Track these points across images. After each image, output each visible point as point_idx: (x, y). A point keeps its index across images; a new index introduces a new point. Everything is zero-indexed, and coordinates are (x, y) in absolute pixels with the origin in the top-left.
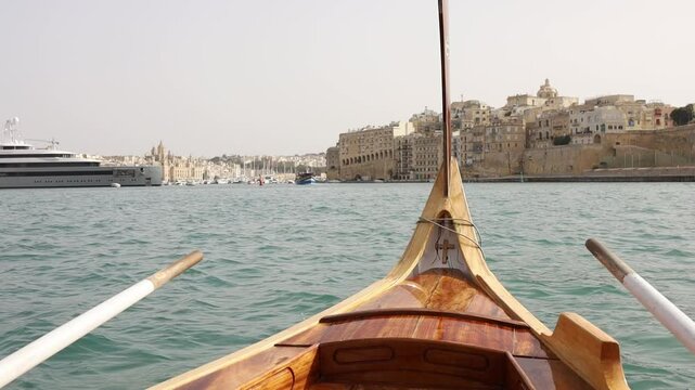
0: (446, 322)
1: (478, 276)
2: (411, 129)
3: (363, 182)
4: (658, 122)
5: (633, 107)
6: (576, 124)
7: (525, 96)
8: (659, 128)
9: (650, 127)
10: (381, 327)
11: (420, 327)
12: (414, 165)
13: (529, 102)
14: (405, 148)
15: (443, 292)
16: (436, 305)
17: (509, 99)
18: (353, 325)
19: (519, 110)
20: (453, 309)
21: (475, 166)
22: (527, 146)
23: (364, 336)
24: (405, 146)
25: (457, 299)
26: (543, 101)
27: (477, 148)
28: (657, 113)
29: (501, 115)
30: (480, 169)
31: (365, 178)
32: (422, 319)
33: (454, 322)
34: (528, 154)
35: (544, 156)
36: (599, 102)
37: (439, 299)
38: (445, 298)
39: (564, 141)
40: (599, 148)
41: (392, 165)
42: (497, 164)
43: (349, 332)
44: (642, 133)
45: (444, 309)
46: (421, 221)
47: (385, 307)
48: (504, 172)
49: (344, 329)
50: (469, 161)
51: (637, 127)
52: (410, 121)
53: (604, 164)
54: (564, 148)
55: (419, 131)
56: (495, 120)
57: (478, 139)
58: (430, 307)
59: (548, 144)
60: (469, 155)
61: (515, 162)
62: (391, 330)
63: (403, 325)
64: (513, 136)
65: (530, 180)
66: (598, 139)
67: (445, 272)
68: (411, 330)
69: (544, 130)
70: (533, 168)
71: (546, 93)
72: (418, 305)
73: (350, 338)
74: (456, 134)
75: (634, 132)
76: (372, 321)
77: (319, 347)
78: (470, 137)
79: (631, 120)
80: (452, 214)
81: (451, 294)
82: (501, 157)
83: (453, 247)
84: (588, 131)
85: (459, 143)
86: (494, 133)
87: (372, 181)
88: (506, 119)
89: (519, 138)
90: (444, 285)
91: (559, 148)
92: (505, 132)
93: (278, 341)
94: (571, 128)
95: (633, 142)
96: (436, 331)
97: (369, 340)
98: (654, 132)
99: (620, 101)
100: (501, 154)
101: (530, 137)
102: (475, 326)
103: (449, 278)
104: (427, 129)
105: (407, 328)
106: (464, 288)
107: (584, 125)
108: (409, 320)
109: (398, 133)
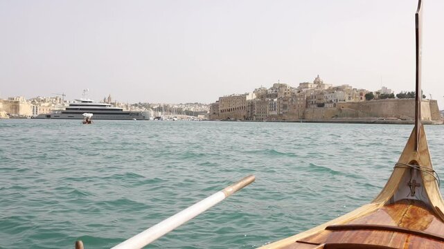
0: (412, 237)
1: (437, 207)
2: (255, 97)
3: (231, 121)
4: (361, 98)
5: (351, 92)
6: (327, 99)
7: (307, 83)
8: (361, 101)
9: (357, 101)
10: (367, 237)
11: (394, 239)
12: (255, 113)
13: (309, 86)
14: (252, 105)
15: (411, 216)
16: (406, 225)
17: (300, 84)
18: (348, 233)
19: (304, 90)
20: (418, 229)
21: (284, 115)
22: (307, 107)
23: (355, 242)
24: (252, 104)
25: (420, 222)
26: (316, 86)
27: (285, 107)
28: (361, 94)
29: (296, 92)
30: (286, 117)
31: (232, 119)
32: (395, 234)
33: (418, 238)
34: (307, 110)
35: (313, 111)
36: (338, 89)
37: (408, 221)
38: (412, 221)
39: (321, 105)
40: (335, 109)
41: (245, 113)
42: (293, 114)
43: (346, 238)
44: (353, 103)
45: (411, 228)
46: (397, 166)
47: (370, 223)
48: (296, 118)
49: (342, 235)
50: (281, 113)
51: (352, 100)
52: (254, 92)
53: (337, 116)
54: (322, 108)
55: (258, 97)
56: (293, 95)
57: (286, 103)
58: (401, 226)
59: (315, 106)
60: (281, 110)
61: (301, 114)
62: (373, 239)
63: (382, 237)
64: (300, 102)
65: (306, 122)
66: (335, 105)
67: (412, 202)
68: (388, 241)
69: (314, 100)
70: (309, 117)
71: (318, 82)
72: (392, 223)
73: (346, 242)
74: (275, 100)
75: (350, 103)
76: (362, 232)
77: (325, 246)
78: (281, 102)
79: (349, 98)
80: (419, 163)
81: (417, 218)
82: (295, 111)
83: (419, 186)
84: (331, 101)
85: (277, 104)
86: (292, 100)
87: (235, 120)
88: (297, 94)
89: (303, 103)
90: (412, 212)
91: (319, 109)
92: (297, 100)
93: (298, 239)
94: (325, 100)
95: (349, 107)
96: (405, 243)
97: (359, 245)
98: (358, 103)
99: (346, 88)
100: (296, 110)
101: (308, 103)
102: (433, 242)
103: (415, 207)
104: (262, 97)
105: (385, 239)
106: (426, 214)
107: (330, 99)
108: (386, 233)
109: (249, 98)
